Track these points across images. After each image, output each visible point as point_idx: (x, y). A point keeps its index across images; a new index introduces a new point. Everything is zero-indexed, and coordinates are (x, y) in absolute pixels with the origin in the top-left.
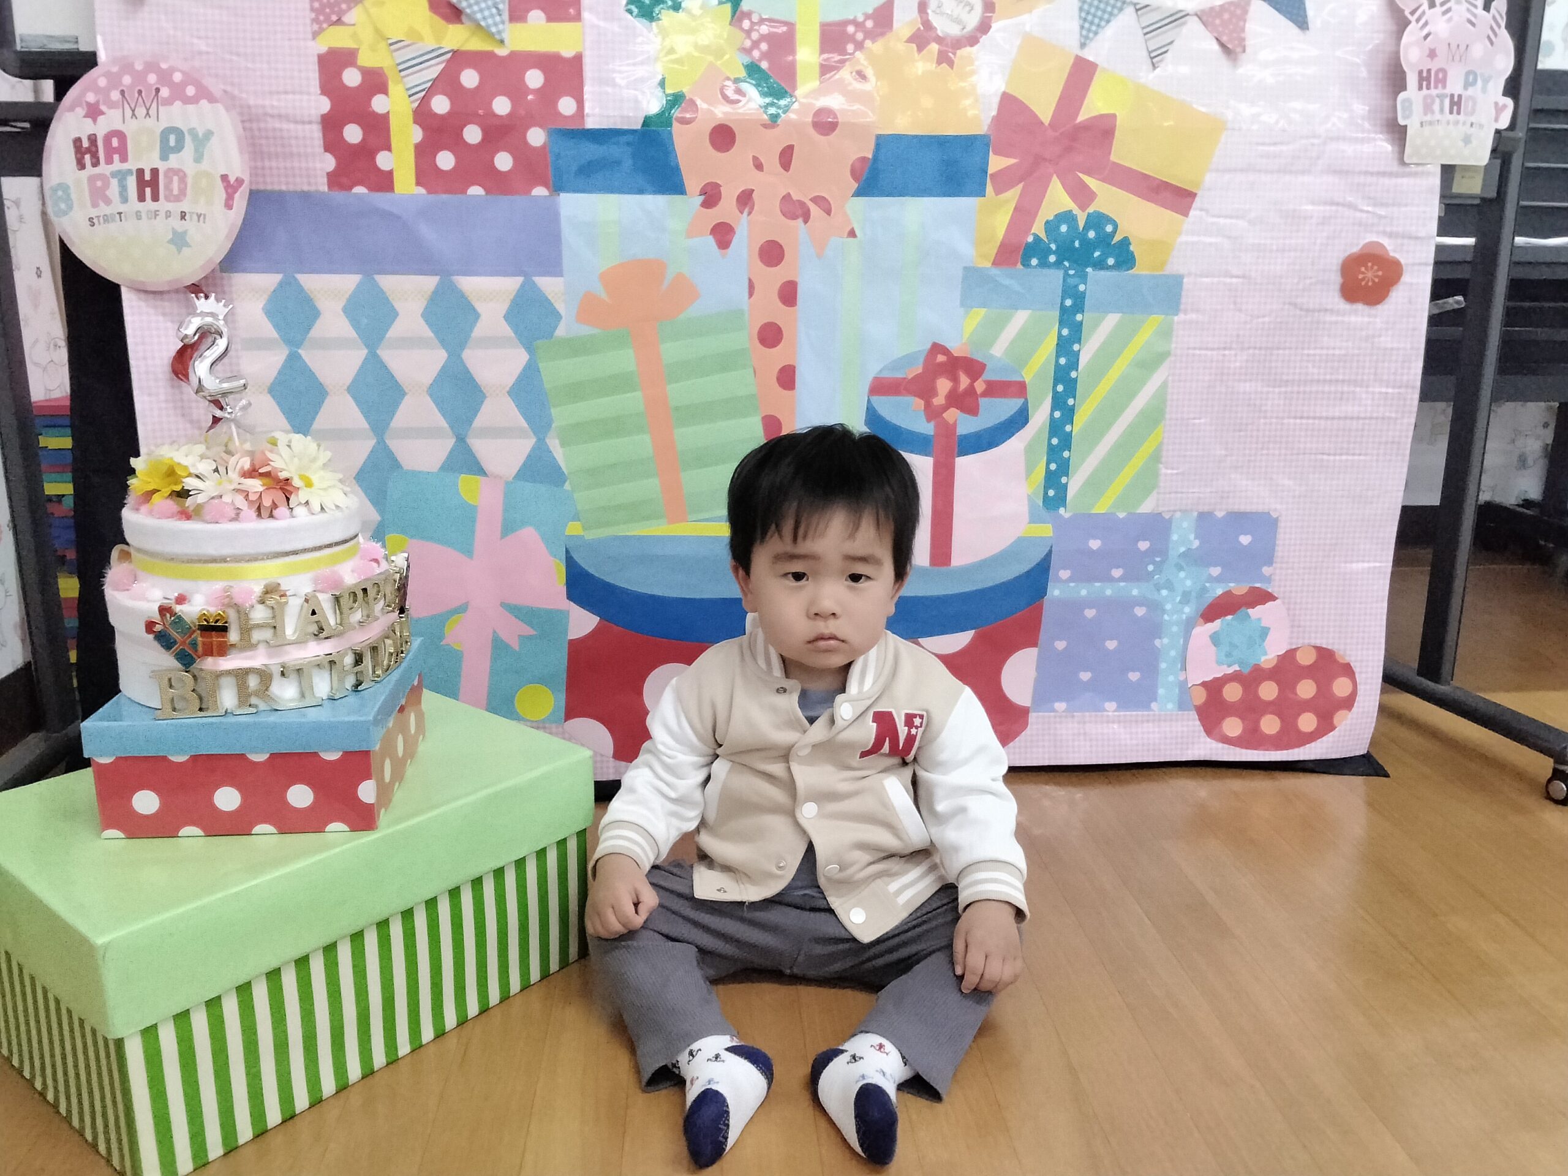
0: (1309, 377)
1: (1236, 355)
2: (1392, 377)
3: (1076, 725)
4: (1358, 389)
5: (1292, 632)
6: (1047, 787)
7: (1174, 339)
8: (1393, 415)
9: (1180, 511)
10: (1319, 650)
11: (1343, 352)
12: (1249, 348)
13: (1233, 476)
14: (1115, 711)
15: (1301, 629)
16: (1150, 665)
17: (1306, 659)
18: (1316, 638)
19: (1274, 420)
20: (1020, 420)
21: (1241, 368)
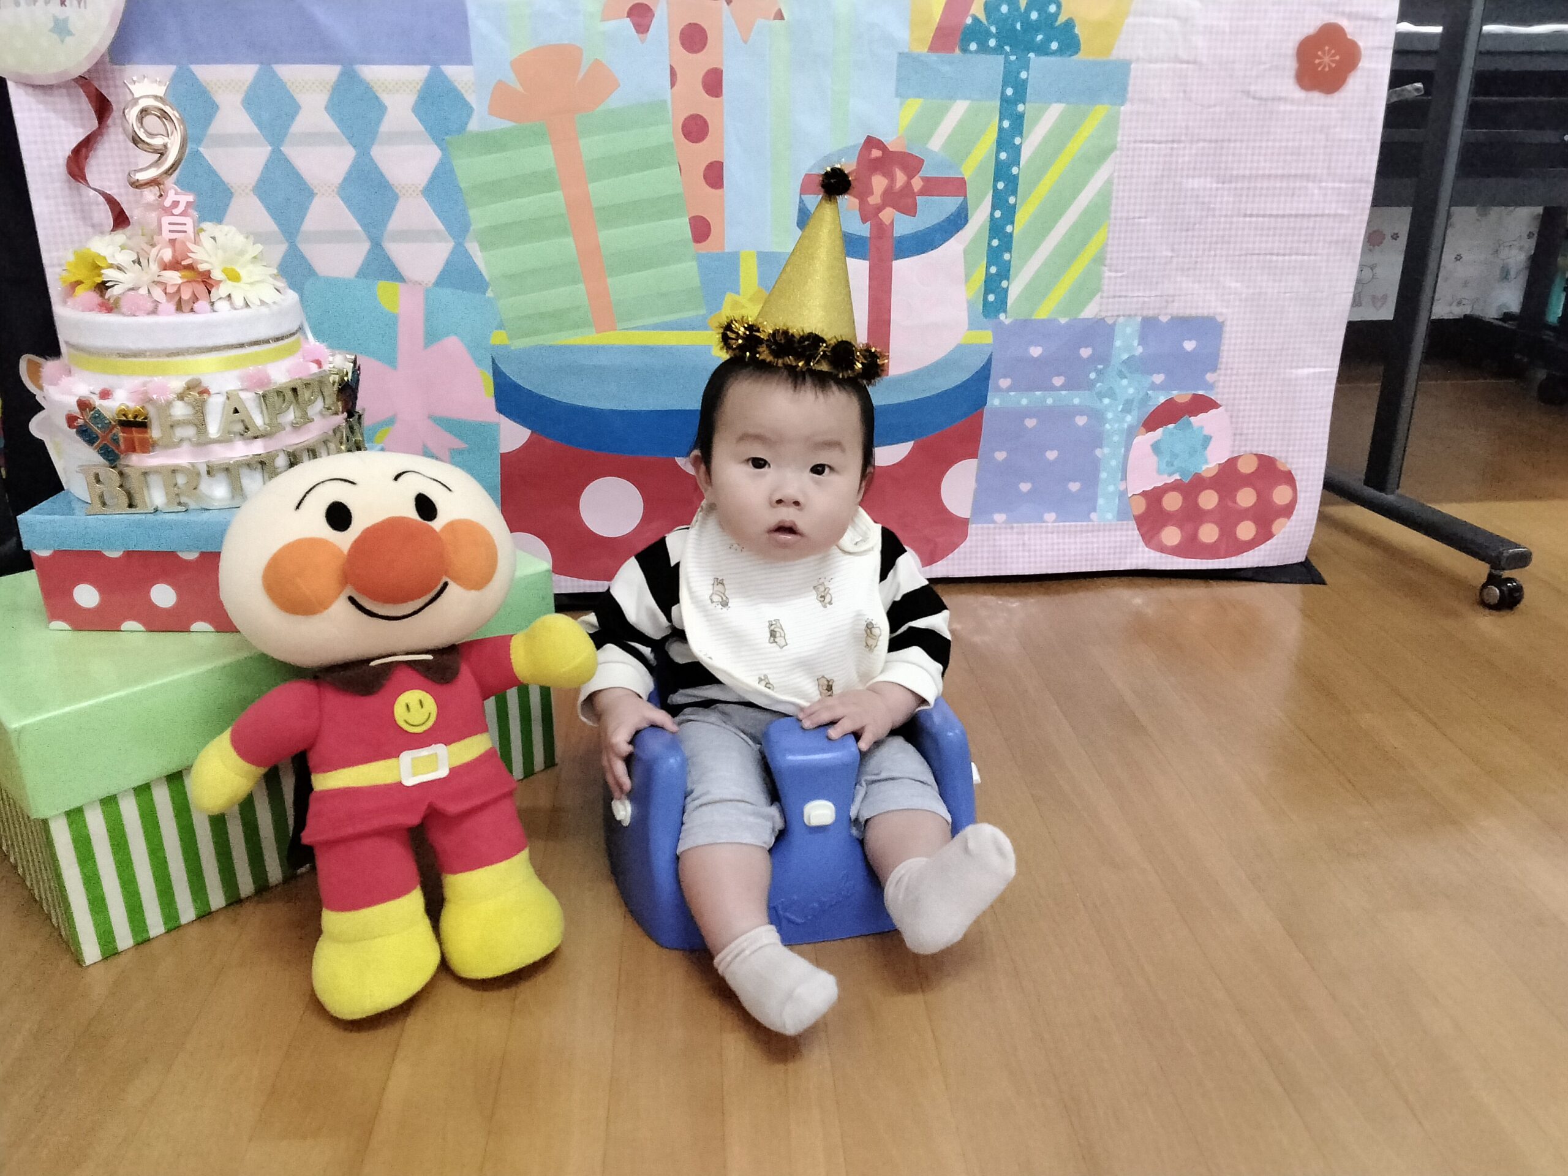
0: (1261, 172)
1: (1184, 148)
2: (1346, 171)
3: (1015, 536)
4: (1310, 185)
5: (1234, 441)
6: (985, 597)
7: (1120, 132)
8: (1346, 212)
9: (1124, 316)
10: (1261, 457)
11: (1297, 144)
12: (1198, 141)
13: (1179, 279)
14: (1055, 521)
15: (1243, 437)
16: (1090, 476)
17: (1247, 467)
18: (1258, 446)
19: (1223, 219)
20: (957, 222)
21: (1189, 162)
